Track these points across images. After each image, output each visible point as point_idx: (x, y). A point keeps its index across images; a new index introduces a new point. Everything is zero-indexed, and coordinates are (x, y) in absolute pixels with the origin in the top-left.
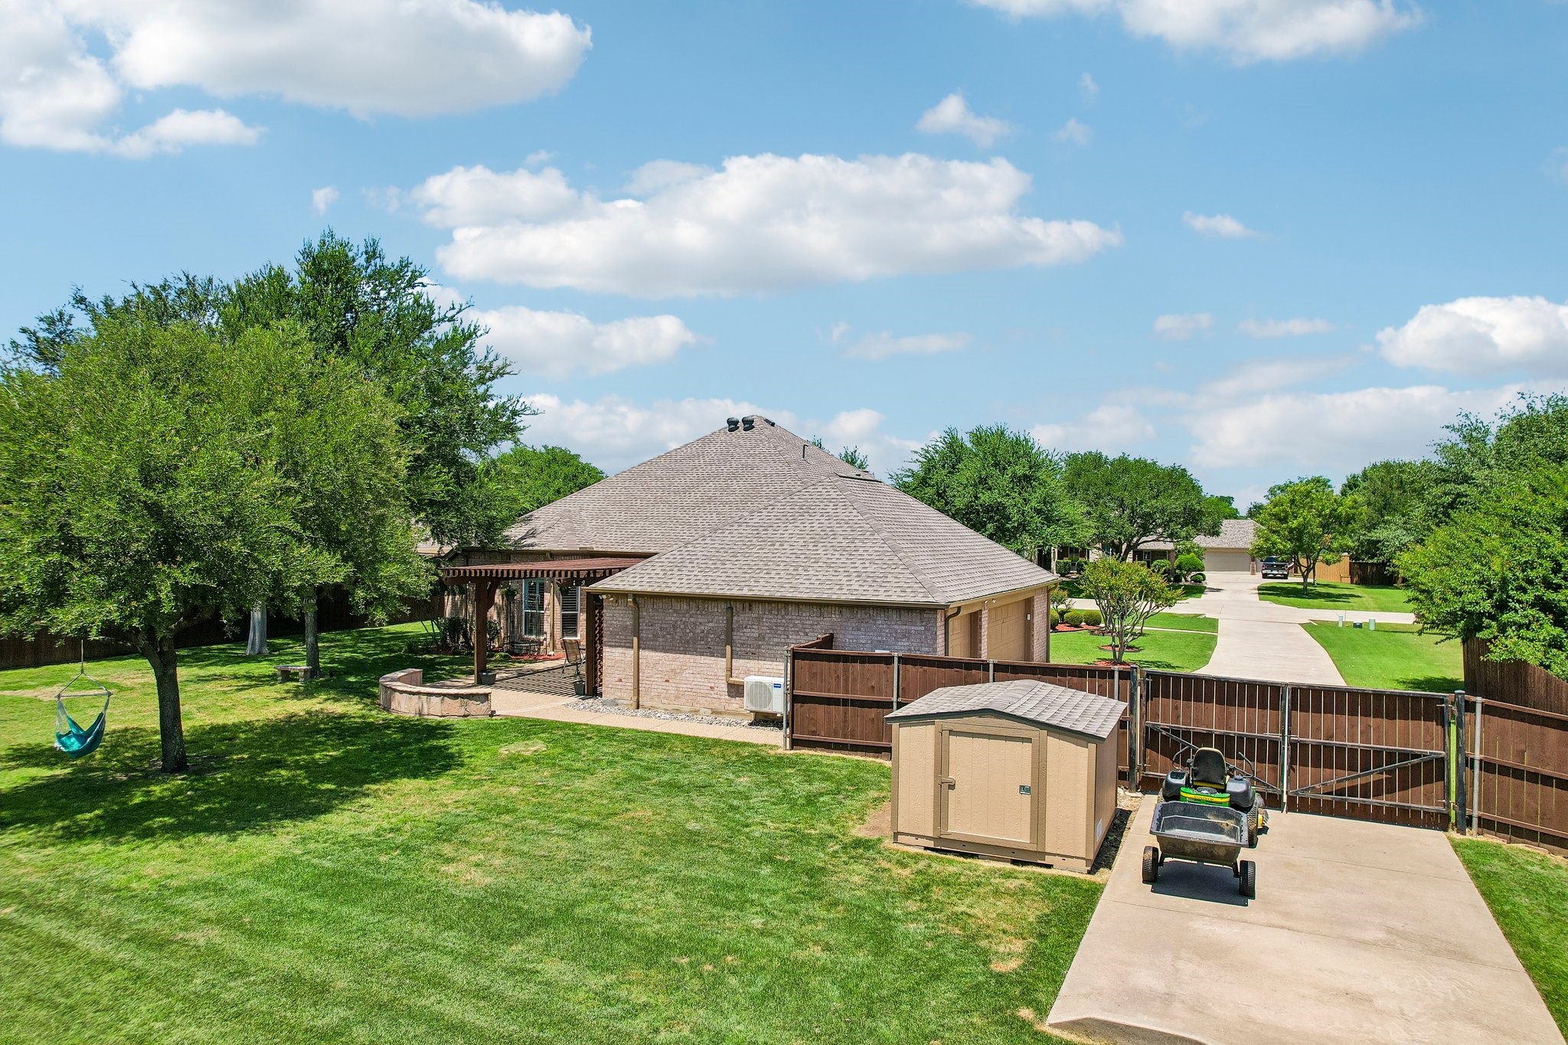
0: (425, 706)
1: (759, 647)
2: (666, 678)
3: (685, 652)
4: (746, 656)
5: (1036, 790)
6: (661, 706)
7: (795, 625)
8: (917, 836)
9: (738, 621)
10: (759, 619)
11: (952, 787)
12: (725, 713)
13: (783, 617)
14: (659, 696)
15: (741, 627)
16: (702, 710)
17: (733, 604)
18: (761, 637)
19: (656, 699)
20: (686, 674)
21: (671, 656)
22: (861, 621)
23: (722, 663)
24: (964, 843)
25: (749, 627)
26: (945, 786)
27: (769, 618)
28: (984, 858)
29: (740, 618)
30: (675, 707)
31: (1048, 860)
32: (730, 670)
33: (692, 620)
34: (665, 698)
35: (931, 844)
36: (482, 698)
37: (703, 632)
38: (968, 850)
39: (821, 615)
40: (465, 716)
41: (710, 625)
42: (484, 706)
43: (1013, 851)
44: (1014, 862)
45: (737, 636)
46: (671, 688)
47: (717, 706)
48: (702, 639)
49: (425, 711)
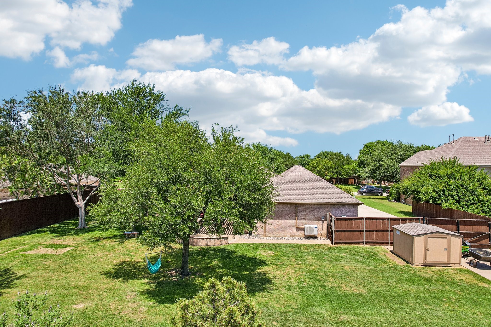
0: (209, 242)
1: (306, 217)
2: (275, 227)
3: (281, 219)
4: (302, 219)
5: (448, 249)
6: (273, 235)
7: (317, 210)
8: (419, 263)
9: (299, 210)
10: (306, 209)
11: (428, 250)
12: (295, 236)
13: (313, 208)
14: (272, 233)
15: (300, 211)
16: (287, 236)
17: (297, 205)
18: (307, 214)
19: (272, 234)
20: (282, 226)
21: (277, 221)
22: (337, 208)
23: (294, 222)
24: (431, 263)
25: (302, 211)
26: (427, 250)
27: (309, 209)
28: (435, 266)
29: (299, 209)
30: (278, 235)
31: (451, 265)
32: (296, 224)
33: (284, 210)
34: (274, 233)
35: (423, 265)
36: (226, 238)
37: (287, 213)
38: (431, 265)
39: (325, 207)
40: (222, 244)
41: (290, 211)
42: (226, 241)
43: (443, 264)
44: (442, 266)
45: (298, 214)
46: (277, 230)
47: (292, 234)
48: (287, 215)
49: (209, 244)
